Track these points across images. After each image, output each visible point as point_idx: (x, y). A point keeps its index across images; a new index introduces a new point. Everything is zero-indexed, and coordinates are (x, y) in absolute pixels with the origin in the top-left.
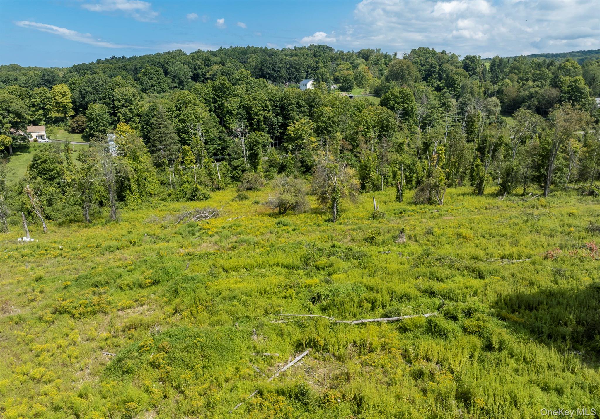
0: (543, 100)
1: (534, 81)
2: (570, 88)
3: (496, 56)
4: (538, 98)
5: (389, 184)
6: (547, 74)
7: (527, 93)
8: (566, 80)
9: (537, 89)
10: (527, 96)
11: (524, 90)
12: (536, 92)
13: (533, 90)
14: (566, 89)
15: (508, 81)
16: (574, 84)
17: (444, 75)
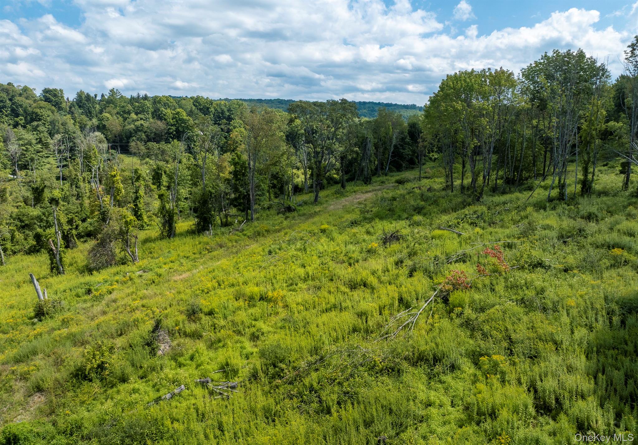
0: (151, 133)
1: (137, 114)
2: (174, 120)
3: (81, 91)
4: (145, 132)
5: (9, 252)
6: (148, 107)
7: (133, 126)
8: (168, 112)
9: (142, 122)
10: (134, 130)
11: (129, 124)
12: (142, 125)
13: (138, 123)
14: (172, 121)
15: (107, 115)
16: (177, 116)
17: (21, 111)
